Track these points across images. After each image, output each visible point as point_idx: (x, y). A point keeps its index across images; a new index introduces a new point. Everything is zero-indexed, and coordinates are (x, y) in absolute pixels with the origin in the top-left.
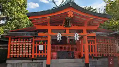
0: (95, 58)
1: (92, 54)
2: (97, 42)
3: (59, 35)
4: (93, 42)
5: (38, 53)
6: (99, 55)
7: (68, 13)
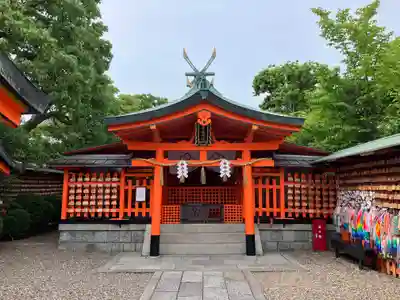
0: (277, 222)
1: (271, 214)
2: (286, 180)
3: (182, 164)
4: (274, 181)
5: (133, 207)
6: (290, 215)
7: (200, 115)
